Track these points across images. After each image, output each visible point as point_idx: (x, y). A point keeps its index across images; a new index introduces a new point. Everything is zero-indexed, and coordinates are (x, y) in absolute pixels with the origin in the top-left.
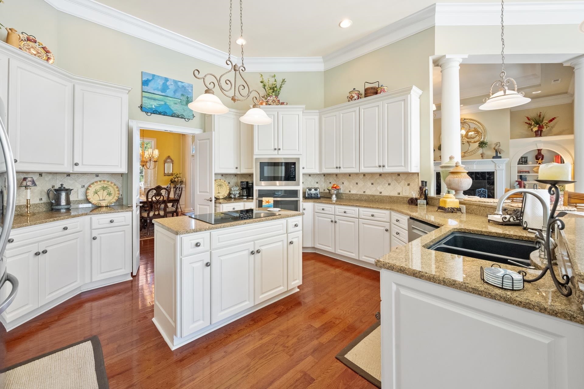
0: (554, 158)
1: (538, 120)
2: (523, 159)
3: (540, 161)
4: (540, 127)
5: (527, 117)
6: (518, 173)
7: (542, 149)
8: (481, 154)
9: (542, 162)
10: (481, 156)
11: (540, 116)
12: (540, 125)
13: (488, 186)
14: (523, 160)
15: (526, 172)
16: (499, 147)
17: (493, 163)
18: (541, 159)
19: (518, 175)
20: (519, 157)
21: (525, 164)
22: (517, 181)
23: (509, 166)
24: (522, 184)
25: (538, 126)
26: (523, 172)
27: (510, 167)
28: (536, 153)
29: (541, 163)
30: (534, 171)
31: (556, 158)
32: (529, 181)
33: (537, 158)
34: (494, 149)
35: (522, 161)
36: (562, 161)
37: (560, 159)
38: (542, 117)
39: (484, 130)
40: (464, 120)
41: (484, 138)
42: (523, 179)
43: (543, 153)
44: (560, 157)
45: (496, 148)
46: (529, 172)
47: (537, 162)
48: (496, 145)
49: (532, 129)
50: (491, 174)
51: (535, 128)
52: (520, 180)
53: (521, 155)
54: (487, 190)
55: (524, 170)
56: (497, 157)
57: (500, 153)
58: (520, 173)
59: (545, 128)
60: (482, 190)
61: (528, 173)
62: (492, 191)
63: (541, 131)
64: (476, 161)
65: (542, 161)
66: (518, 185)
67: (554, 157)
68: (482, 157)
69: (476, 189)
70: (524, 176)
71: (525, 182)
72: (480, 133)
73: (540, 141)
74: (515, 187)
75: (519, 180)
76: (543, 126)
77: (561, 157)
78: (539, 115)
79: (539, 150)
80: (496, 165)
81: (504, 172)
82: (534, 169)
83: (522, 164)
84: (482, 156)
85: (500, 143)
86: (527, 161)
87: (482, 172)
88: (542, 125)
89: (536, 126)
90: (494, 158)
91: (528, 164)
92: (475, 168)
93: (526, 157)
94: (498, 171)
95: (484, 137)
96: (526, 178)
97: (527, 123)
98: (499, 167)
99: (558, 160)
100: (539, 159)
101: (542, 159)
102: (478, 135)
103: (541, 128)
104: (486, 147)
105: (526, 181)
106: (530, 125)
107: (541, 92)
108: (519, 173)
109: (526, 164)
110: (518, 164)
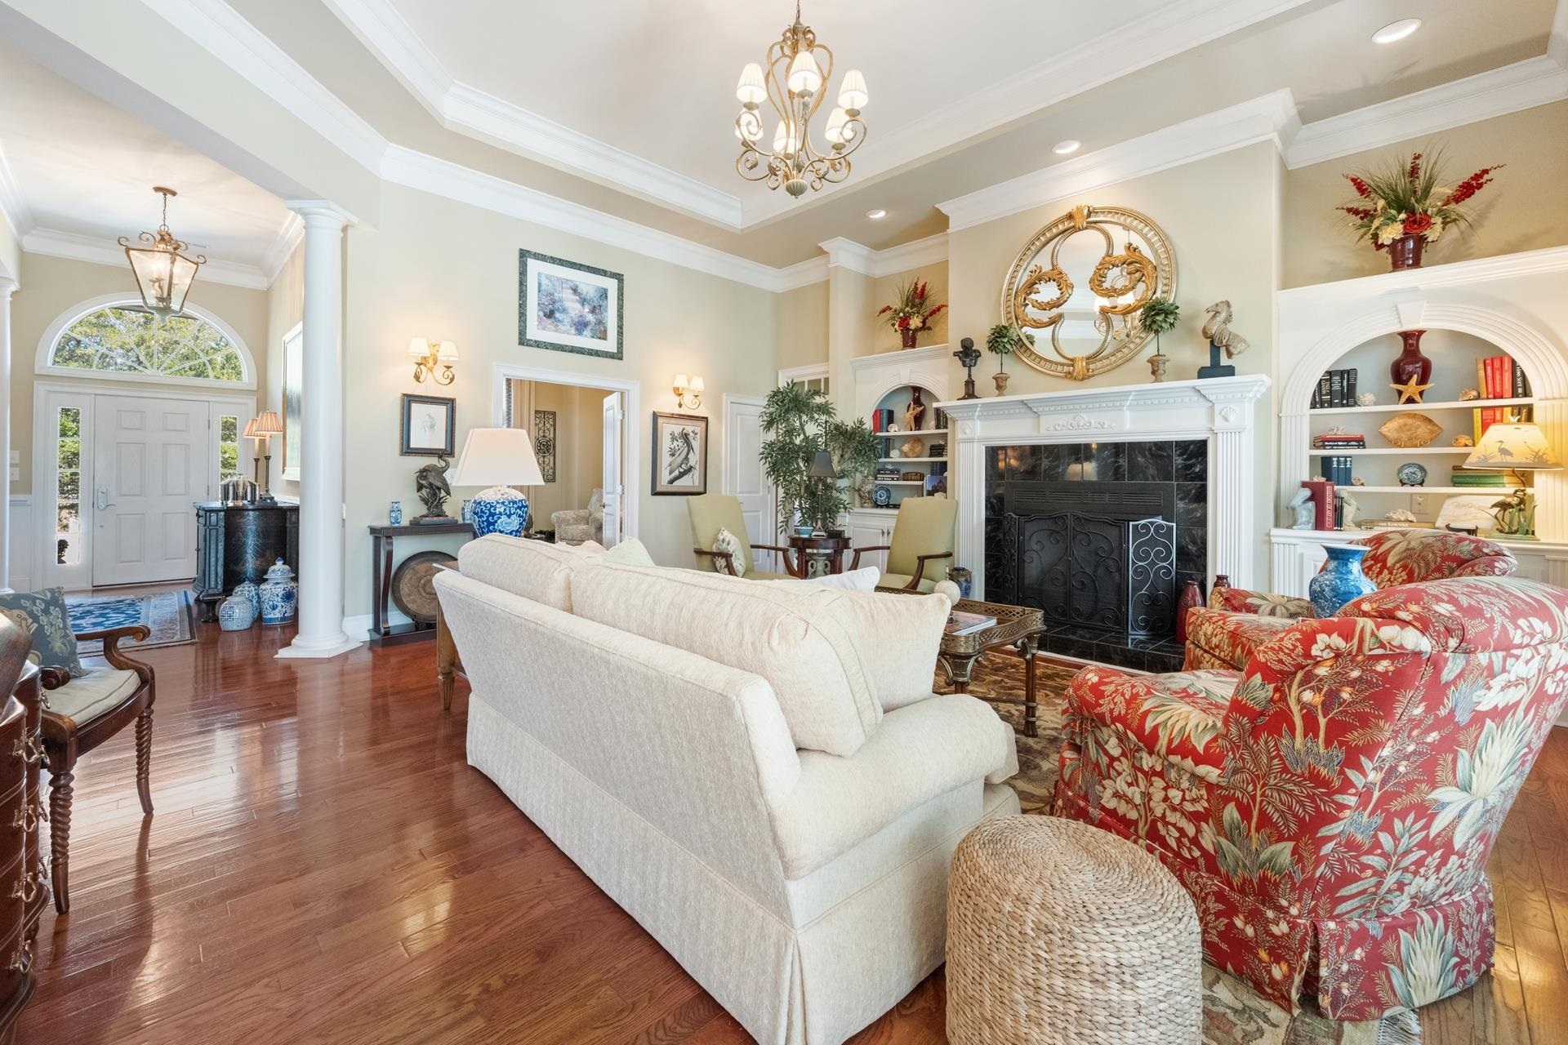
0: (1482, 373)
1: (1404, 191)
2: (1336, 379)
3: (1412, 387)
4: (1415, 222)
5: (1354, 180)
6: (1314, 446)
7: (1421, 332)
8: (1151, 361)
9: (1421, 393)
10: (1151, 370)
11: (1414, 172)
12: (1412, 212)
13: (1180, 505)
14: (1336, 387)
15: (1347, 442)
16: (1225, 322)
17: (1201, 399)
18: (1415, 376)
19: (1312, 458)
20: (1319, 374)
21: (1343, 406)
22: (1304, 485)
23: (1270, 411)
24: (1329, 499)
25: (1403, 216)
26: (1334, 442)
27: (1279, 418)
28: (1397, 351)
29: (1417, 398)
30: (1384, 436)
31: (1489, 369)
32: (1362, 484)
33: (1399, 375)
34: (1205, 333)
35: (1330, 393)
36: (1519, 380)
37: (1507, 377)
38: (1422, 178)
39: (1167, 252)
40: (1089, 216)
41: (1166, 288)
42: (1334, 475)
43: (1426, 348)
44: (1507, 365)
45: (1214, 329)
46: (1360, 442)
47: (1400, 393)
48: (1214, 316)
49: (1375, 236)
50: (1196, 451)
51: (1389, 229)
52: (1323, 480)
53: (1326, 367)
54: (1174, 525)
55: (1341, 434)
56: (1215, 370)
57: (1230, 355)
58: (1324, 447)
59: (1438, 227)
60: (1152, 523)
61: (1359, 446)
62: (1197, 532)
63: (1421, 241)
64: (1128, 393)
65: (1422, 387)
66: (1311, 505)
67: (1481, 366)
68: (1154, 373)
69: (1129, 521)
70: (1338, 461)
71: (1344, 490)
72: (1150, 267)
73: (1415, 290)
74: (1298, 509)
75: (1316, 480)
76: (1430, 217)
77: (1513, 362)
78: (1408, 167)
79: (1406, 336)
80: (1212, 408)
81: (1247, 442)
82: (1384, 430)
83: (1331, 405)
84: (1156, 368)
85: (1228, 304)
86: (1352, 388)
87: (1156, 444)
88: (1425, 212)
89: (1393, 220)
90: (1203, 373)
91: (1355, 404)
92: (1128, 426)
93: (1348, 372)
94: (1220, 435)
95: (1166, 285)
96: (1348, 471)
97: (1356, 212)
98: (1226, 419)
99: (1498, 377)
100: (1410, 377)
101: (1423, 380)
102: (1144, 278)
103: (1416, 224)
104: (1172, 325)
105: (1348, 481)
106: (1367, 215)
107: (1418, 30)
108: (1318, 448)
109: (1348, 405)
110: (1313, 406)
